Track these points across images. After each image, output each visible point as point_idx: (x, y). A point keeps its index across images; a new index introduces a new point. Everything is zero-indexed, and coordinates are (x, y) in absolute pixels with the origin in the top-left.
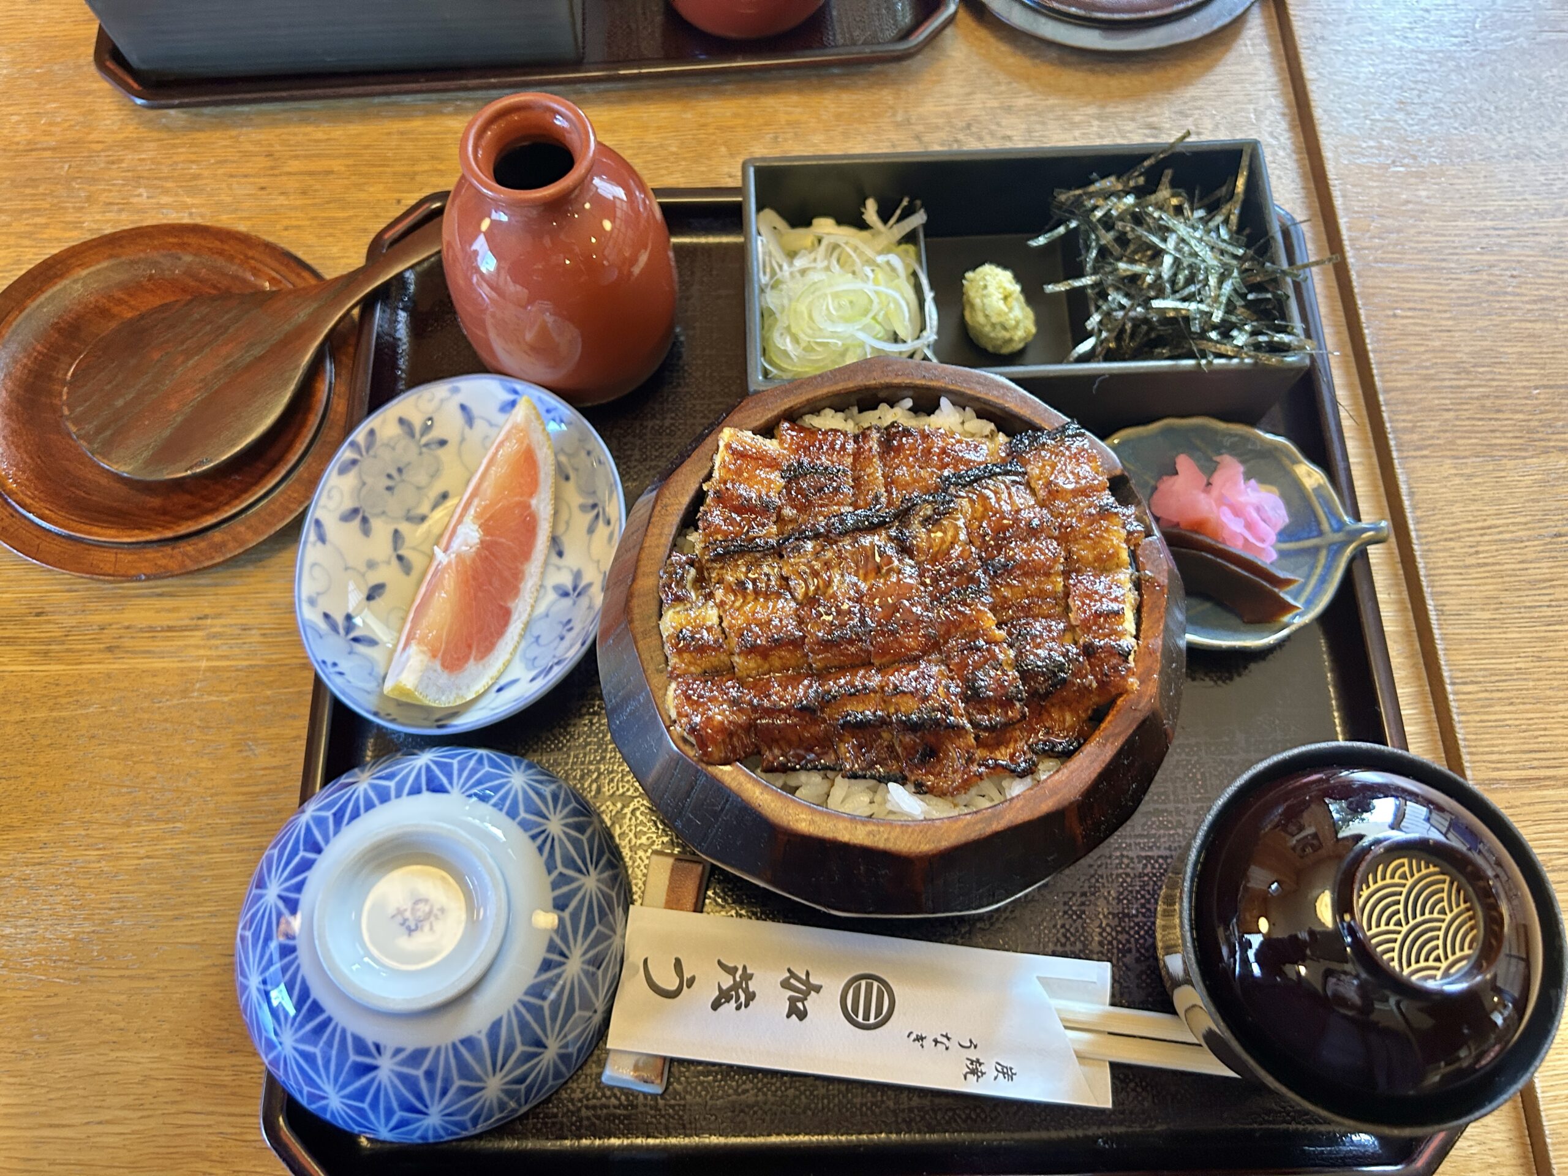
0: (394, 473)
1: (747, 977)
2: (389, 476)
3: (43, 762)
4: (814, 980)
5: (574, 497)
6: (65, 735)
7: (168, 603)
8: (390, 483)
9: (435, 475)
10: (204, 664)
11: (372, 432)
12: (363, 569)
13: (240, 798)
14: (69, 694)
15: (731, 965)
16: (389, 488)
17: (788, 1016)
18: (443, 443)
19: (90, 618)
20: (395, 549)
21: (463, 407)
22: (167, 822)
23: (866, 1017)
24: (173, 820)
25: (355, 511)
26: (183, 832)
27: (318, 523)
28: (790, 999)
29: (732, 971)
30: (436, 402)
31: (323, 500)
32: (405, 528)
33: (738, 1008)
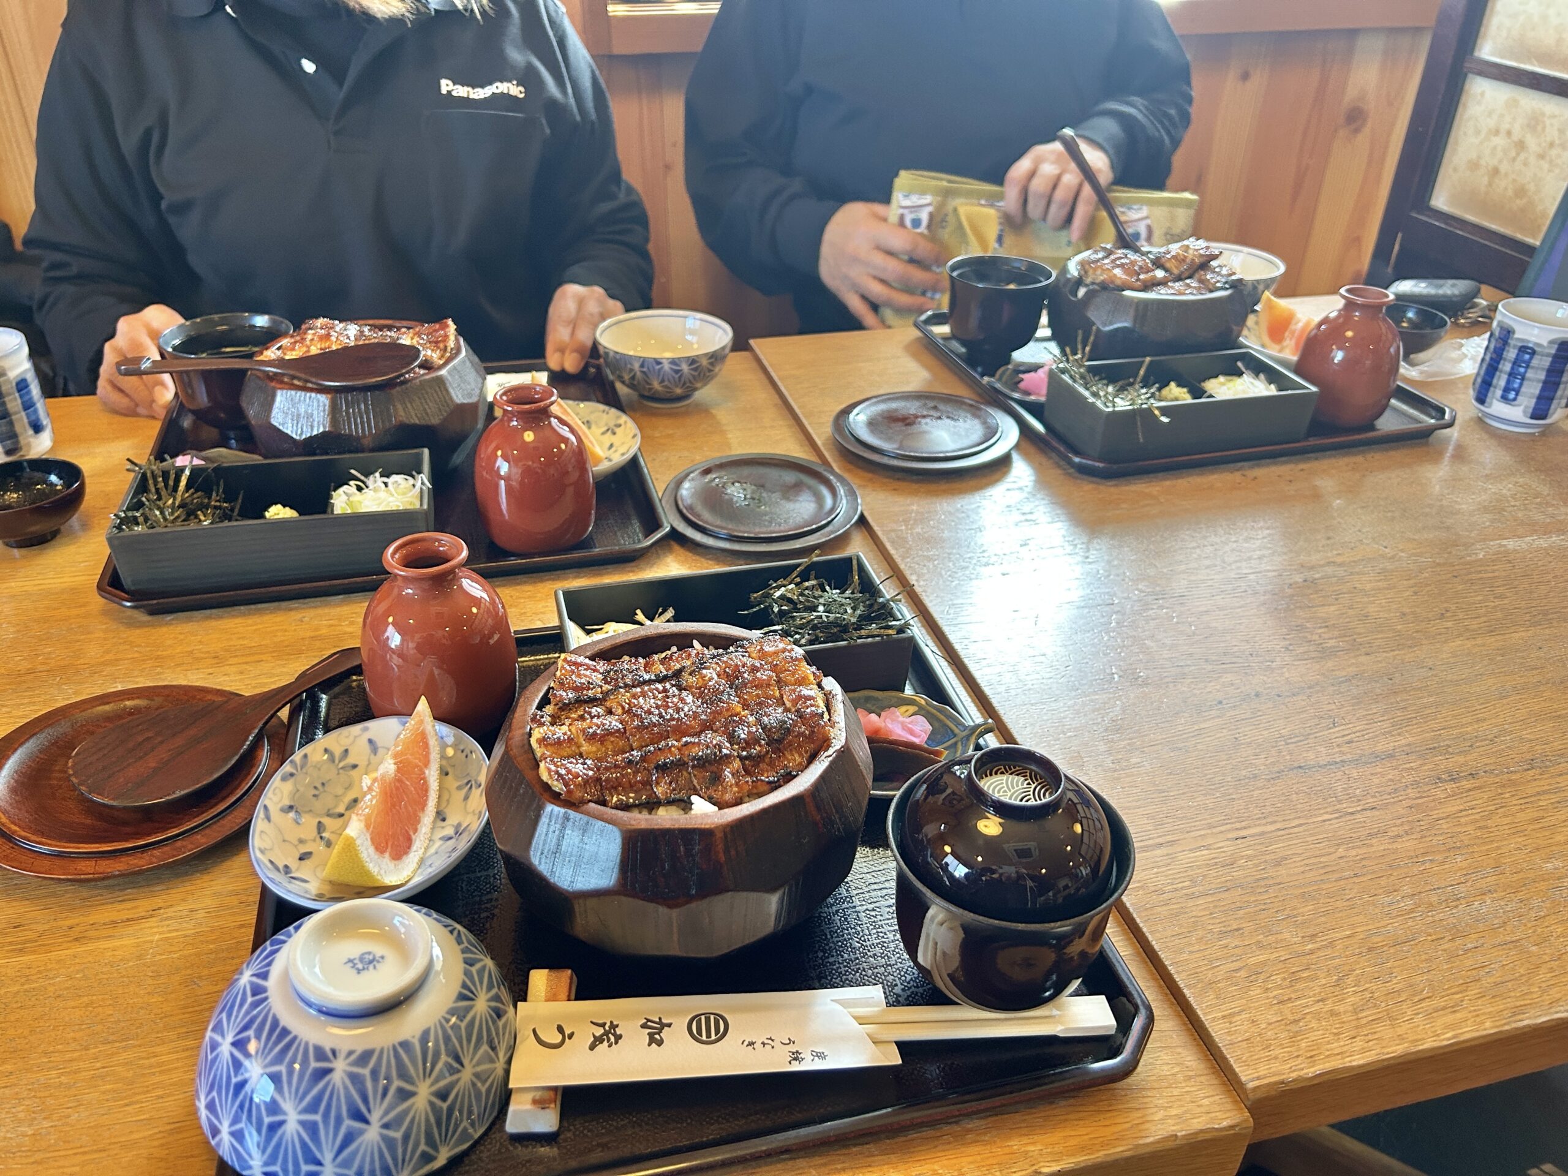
0: (319, 786)
1: (614, 1027)
2: (315, 788)
3: (13, 1019)
4: (664, 1021)
5: (452, 782)
6: (33, 999)
7: (129, 905)
8: (316, 792)
9: (349, 787)
10: (157, 937)
11: (305, 756)
12: (296, 843)
13: (187, 1016)
14: (40, 972)
15: (601, 1022)
16: (315, 796)
17: (649, 1045)
18: (355, 766)
19: (60, 923)
20: (319, 833)
21: (370, 741)
22: (123, 1041)
23: (709, 1035)
24: (128, 1039)
25: (291, 807)
26: (135, 1047)
27: (265, 807)
28: (649, 1034)
29: (603, 1025)
30: (351, 738)
31: (270, 794)
32: (326, 821)
33: (610, 1046)
